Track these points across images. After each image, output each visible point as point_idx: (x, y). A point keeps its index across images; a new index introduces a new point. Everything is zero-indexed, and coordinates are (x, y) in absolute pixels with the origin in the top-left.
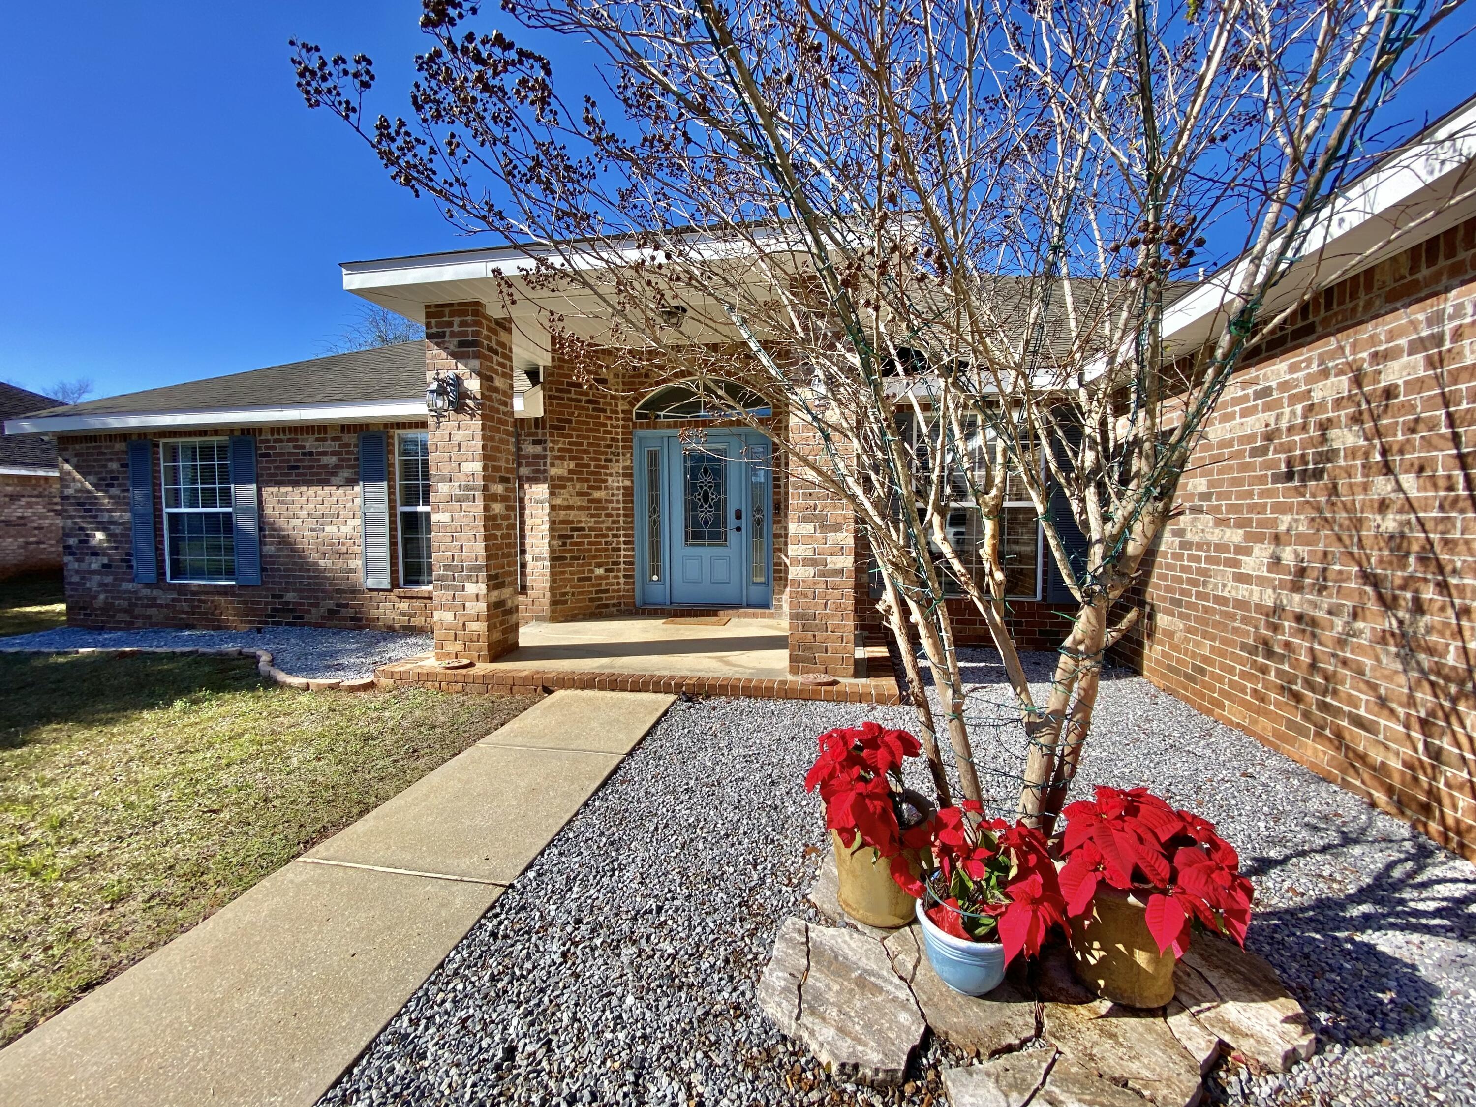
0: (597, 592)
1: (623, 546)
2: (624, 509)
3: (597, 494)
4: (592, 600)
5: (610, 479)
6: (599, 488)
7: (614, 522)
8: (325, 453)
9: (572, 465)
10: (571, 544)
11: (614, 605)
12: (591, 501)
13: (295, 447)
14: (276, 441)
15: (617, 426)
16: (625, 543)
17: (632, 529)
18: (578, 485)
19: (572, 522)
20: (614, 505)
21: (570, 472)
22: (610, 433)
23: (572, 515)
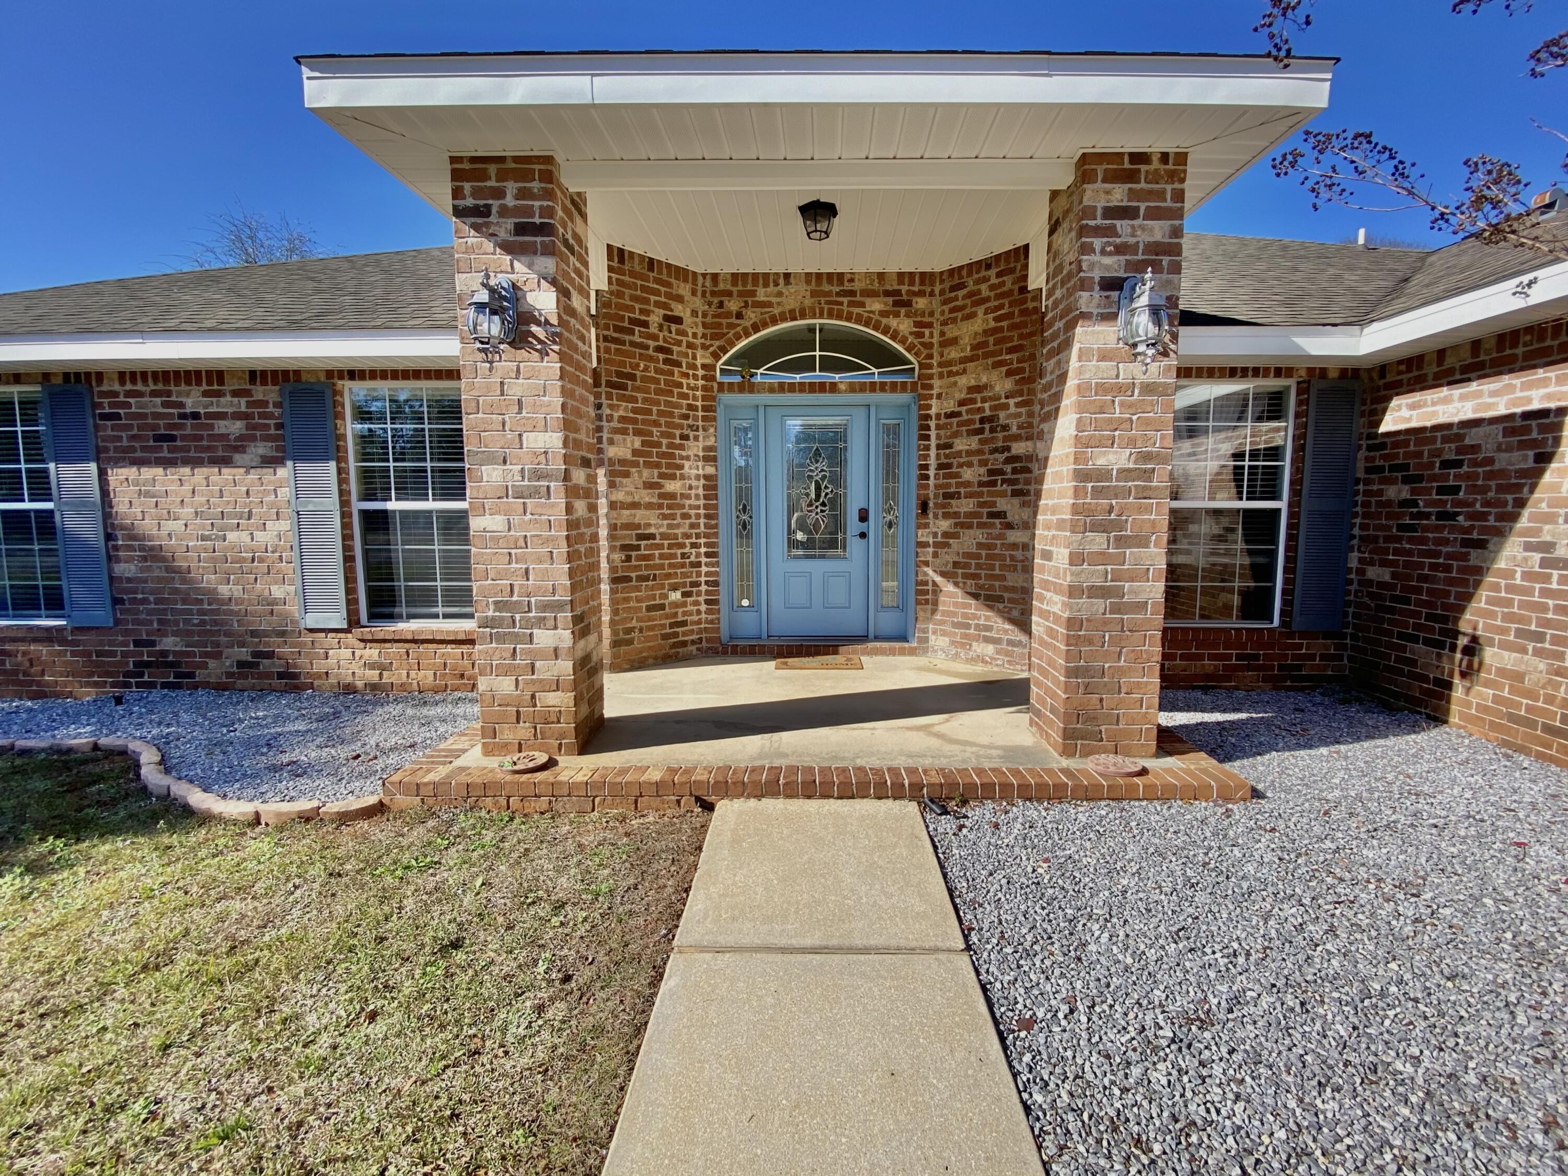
0: (672, 625)
1: (704, 560)
2: (706, 507)
3: (672, 486)
4: (665, 637)
5: (687, 464)
6: (673, 477)
7: (692, 526)
8: (222, 416)
9: (638, 443)
10: (639, 558)
11: (693, 642)
12: (662, 496)
13: (165, 405)
14: (129, 394)
15: (695, 388)
16: (707, 555)
17: (716, 535)
18: (646, 473)
19: (638, 526)
20: (693, 502)
21: (635, 452)
22: (685, 396)
23: (640, 516)
